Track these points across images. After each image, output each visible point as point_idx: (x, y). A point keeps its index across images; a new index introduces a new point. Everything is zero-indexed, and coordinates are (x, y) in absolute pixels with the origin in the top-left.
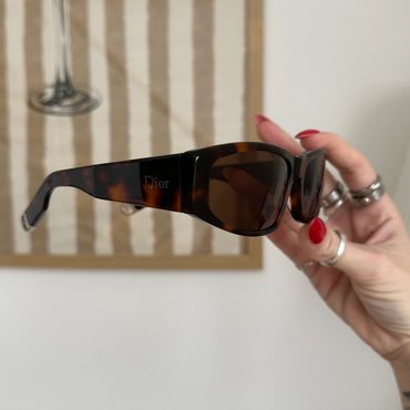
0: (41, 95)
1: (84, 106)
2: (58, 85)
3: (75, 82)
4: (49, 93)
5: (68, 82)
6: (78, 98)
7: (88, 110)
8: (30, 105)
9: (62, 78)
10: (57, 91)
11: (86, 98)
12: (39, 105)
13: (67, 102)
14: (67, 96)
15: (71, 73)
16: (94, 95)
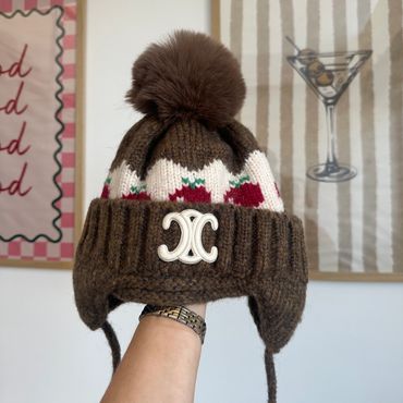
0: (317, 170)
1: (345, 177)
2: (328, 163)
3: (339, 161)
4: (322, 169)
5: (335, 161)
6: (341, 172)
7: (349, 179)
8: (308, 176)
9: (331, 160)
10: (327, 168)
11: (348, 171)
12: (315, 176)
13: (335, 174)
14: (333, 171)
15: (337, 157)
16: (352, 170)
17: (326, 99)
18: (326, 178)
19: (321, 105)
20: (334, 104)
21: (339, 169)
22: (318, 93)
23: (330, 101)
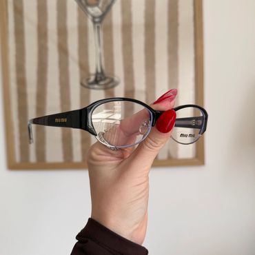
0: (88, 79)
1: (111, 85)
2: (97, 73)
3: (105, 72)
4: (92, 78)
5: (102, 72)
6: (107, 81)
7: (113, 87)
8: (82, 84)
9: (99, 70)
11: (112, 80)
12: (87, 84)
13: (102, 83)
14: (101, 80)
15: (104, 68)
16: (116, 79)
17: (94, 18)
18: (96, 86)
19: (90, 24)
20: (100, 22)
21: (105, 78)
22: (87, 12)
23: (97, 20)
